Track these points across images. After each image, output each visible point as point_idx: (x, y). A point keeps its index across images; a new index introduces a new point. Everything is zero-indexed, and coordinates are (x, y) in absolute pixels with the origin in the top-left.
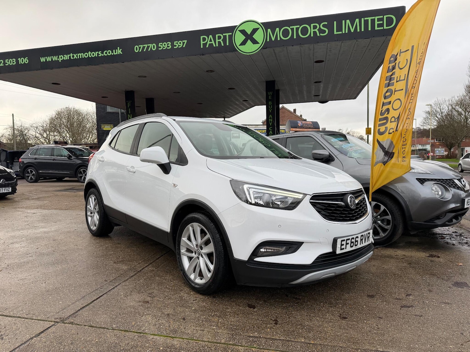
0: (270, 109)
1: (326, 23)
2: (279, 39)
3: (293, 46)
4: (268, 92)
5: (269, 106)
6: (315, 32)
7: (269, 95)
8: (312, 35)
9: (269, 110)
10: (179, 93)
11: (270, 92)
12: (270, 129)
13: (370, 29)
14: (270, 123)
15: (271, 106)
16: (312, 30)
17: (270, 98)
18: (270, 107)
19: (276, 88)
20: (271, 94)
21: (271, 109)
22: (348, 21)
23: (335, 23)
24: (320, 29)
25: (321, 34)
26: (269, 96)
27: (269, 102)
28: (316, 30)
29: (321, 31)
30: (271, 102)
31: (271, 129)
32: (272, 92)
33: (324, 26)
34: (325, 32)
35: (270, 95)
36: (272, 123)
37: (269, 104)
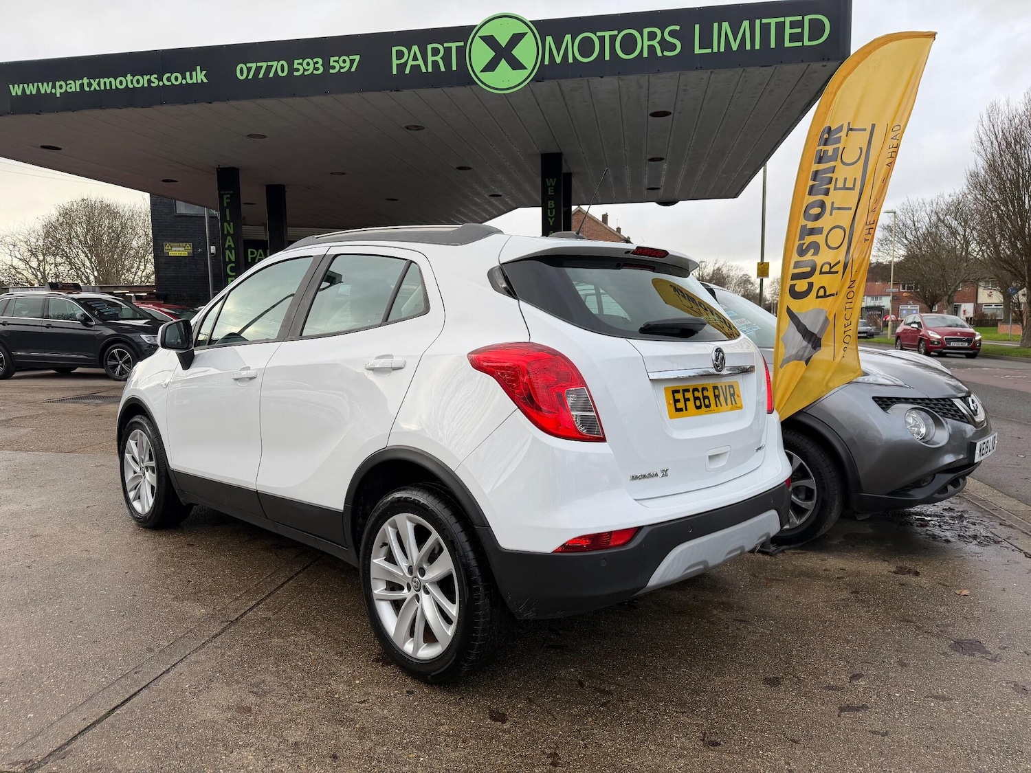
0: (551, 218)
1: (677, 28)
2: (571, 60)
3: (601, 77)
4: (547, 180)
5: (549, 211)
6: (651, 48)
7: (549, 185)
8: (645, 55)
9: (549, 219)
10: (344, 174)
11: (551, 180)
13: (773, 45)
15: (554, 210)
16: (646, 43)
17: (550, 193)
18: (551, 213)
19: (565, 170)
20: (553, 184)
21: (553, 219)
22: (725, 25)
23: (697, 27)
24: (663, 40)
25: (666, 53)
26: (549, 189)
27: (549, 202)
28: (655, 43)
29: (665, 45)
30: (553, 202)
32: (555, 179)
33: (671, 34)
34: (674, 47)
35: (551, 186)
37: (549, 204)
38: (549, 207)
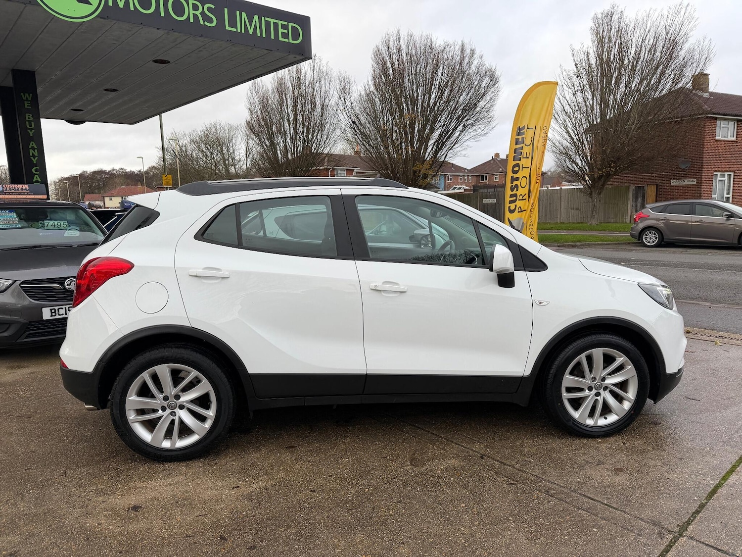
0: (31, 130)
1: (213, 7)
2: (132, 8)
3: (158, 29)
4: (22, 94)
5: (27, 123)
6: (195, 16)
7: (25, 98)
8: (192, 20)
9: (29, 131)
11: (27, 95)
12: (33, 170)
13: (273, 37)
14: (32, 158)
15: (33, 123)
16: (192, 12)
17: (26, 107)
18: (30, 125)
20: (30, 99)
21: (33, 131)
22: (244, 14)
23: (226, 10)
24: (203, 13)
25: (206, 23)
26: (26, 102)
27: (27, 115)
28: (198, 13)
29: (206, 18)
30: (31, 115)
31: (36, 170)
32: (31, 95)
33: (209, 9)
34: (211, 21)
35: (27, 100)
36: (36, 158)
37: (27, 117)
38: (27, 119)
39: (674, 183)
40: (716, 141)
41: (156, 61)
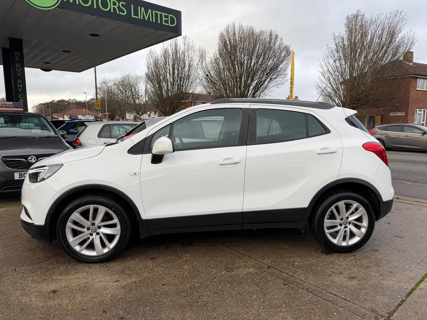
0: (19, 73)
1: (125, 4)
2: (78, 3)
4: (14, 52)
5: (17, 68)
6: (114, 9)
7: (16, 55)
8: (112, 11)
9: (18, 73)
11: (17, 52)
12: (19, 96)
13: (159, 22)
14: (19, 89)
15: (20, 69)
16: (112, 6)
17: (17, 59)
18: (19, 70)
20: (19, 55)
21: (20, 73)
22: (143, 9)
23: (132, 6)
24: (119, 7)
25: (120, 13)
26: (16, 57)
27: (17, 64)
28: (116, 7)
29: (121, 10)
30: (19, 64)
31: (21, 96)
32: (20, 53)
33: (122, 5)
34: (123, 12)
35: (17, 55)
36: (21, 89)
37: (17, 65)
38: (17, 66)
39: (391, 114)
40: (417, 90)
41: (92, 35)
